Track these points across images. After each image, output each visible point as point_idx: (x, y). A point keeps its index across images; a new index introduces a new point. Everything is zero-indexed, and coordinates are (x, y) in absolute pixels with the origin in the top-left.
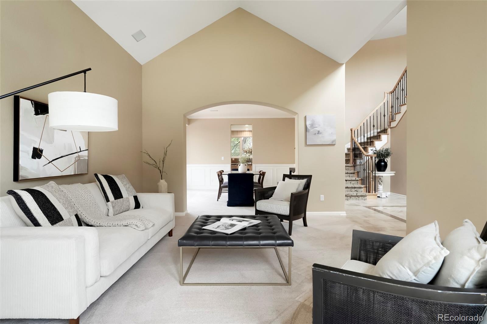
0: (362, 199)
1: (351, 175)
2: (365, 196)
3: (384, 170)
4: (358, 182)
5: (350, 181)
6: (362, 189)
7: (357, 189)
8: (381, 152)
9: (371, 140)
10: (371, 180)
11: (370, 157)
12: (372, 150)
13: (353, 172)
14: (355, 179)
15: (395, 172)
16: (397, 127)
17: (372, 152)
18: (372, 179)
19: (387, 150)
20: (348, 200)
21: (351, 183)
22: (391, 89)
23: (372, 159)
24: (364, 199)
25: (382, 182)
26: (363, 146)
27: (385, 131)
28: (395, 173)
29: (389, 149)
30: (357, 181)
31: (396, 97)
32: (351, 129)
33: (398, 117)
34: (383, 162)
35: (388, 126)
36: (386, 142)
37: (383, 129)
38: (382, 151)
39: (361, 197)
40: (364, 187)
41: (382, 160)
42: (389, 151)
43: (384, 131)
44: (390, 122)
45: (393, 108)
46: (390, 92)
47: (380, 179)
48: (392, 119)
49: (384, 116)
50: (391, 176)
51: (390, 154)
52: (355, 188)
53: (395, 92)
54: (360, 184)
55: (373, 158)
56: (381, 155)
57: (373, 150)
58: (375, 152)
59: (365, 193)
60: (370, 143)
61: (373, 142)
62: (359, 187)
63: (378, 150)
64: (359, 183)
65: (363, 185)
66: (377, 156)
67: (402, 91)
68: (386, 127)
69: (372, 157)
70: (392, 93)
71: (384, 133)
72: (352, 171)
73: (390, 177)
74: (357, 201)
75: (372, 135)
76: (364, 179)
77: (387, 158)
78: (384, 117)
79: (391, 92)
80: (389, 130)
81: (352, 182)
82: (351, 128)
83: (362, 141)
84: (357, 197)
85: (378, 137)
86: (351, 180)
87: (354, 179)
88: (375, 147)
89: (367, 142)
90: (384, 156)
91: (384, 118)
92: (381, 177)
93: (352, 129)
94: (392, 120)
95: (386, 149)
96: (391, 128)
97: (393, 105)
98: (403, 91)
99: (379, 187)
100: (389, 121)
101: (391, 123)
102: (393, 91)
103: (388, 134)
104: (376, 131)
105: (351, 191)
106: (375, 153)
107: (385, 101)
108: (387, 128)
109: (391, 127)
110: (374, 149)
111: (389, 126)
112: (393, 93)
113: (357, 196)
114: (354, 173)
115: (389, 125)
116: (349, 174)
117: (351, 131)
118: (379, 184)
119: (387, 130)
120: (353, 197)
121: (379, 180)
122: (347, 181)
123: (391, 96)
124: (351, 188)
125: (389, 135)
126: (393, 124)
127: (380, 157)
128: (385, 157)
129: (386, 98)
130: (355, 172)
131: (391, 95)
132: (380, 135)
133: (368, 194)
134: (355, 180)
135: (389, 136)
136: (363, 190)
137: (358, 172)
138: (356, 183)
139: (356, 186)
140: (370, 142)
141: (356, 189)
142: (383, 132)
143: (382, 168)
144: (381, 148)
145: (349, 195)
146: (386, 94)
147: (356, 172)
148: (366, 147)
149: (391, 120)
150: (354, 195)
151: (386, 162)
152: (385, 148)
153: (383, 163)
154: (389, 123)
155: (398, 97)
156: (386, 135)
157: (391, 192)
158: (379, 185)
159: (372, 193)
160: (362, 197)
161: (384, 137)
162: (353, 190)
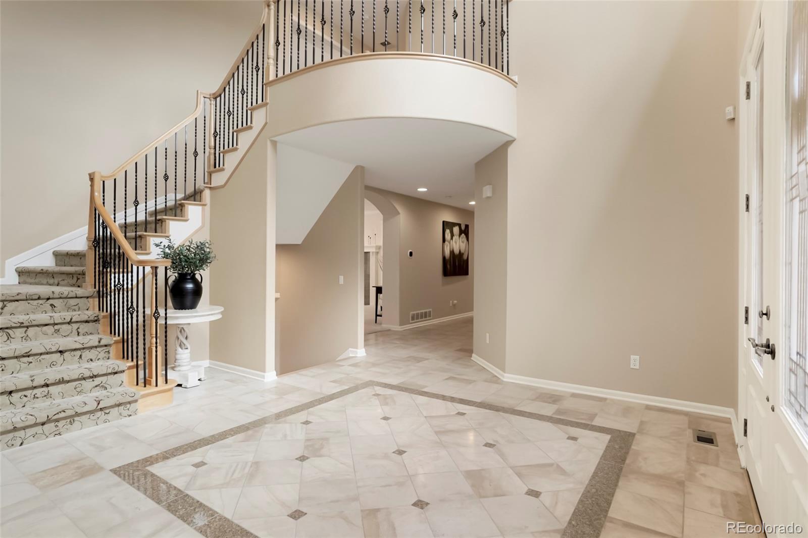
0: (120, 414)
1: (84, 328)
2: (130, 403)
3: (193, 306)
4: (109, 352)
5: (78, 353)
6: (124, 377)
7: (104, 379)
8: (185, 252)
9: (158, 217)
10: (151, 343)
11: (148, 269)
12: (157, 245)
13: (92, 318)
14: (96, 344)
15: (222, 309)
16: (225, 187)
17: (159, 250)
18: (154, 339)
19: (201, 247)
20: (60, 434)
21: (81, 356)
22: (215, 88)
23: (156, 276)
24: (126, 413)
25: (186, 338)
26: (134, 234)
27: (198, 197)
28: (222, 313)
29: (207, 245)
30: (106, 349)
31: (227, 110)
32: (90, 175)
33: (231, 161)
34: (190, 283)
35: (204, 183)
36: (200, 224)
37: (190, 190)
38: (189, 250)
39: (114, 411)
40: (130, 368)
41: (186, 274)
42: (208, 250)
43: (195, 196)
44: (210, 174)
45: (218, 136)
46: (210, 95)
47: (181, 331)
48: (216, 165)
49: (196, 154)
50: (211, 322)
51: (207, 258)
52: (93, 377)
53: (223, 96)
54: (117, 358)
55: (158, 270)
56: (186, 261)
57: (162, 244)
58: (167, 250)
59: (134, 389)
60: (153, 226)
61: (161, 221)
62: (110, 371)
63: (176, 247)
64: (112, 354)
65: (128, 359)
66: (173, 263)
67: (240, 95)
68: (200, 184)
69: (156, 268)
70: (215, 98)
71: (195, 201)
72: (91, 314)
73: (208, 324)
74: (102, 426)
75: (161, 206)
76: (130, 337)
77: (201, 271)
78: (196, 157)
79: (214, 94)
80: (207, 194)
81: (87, 354)
82: (90, 172)
83: (131, 219)
84: (99, 413)
85: (178, 211)
86: (81, 346)
87: (93, 340)
88: (168, 237)
89: (146, 222)
90: (195, 263)
91: (195, 160)
92: (185, 327)
93: (94, 173)
94: (215, 167)
95: (199, 244)
96: (210, 188)
97: (218, 130)
98: (243, 95)
99: (178, 357)
100: (206, 170)
101: (214, 176)
102: (218, 94)
103: (205, 205)
104: (171, 196)
105: (79, 393)
106: (166, 256)
107: (199, 113)
108: (202, 188)
109: (212, 186)
110: (165, 242)
111: (207, 183)
112: (218, 99)
113: (101, 409)
114: (96, 321)
115: (206, 181)
116: (75, 326)
117: (92, 180)
118: (180, 346)
119: (201, 192)
120: (84, 418)
121: (179, 333)
122: (66, 354)
123: (213, 107)
124: (78, 379)
125: (205, 207)
126: (218, 179)
127: (183, 268)
128: (198, 267)
129: (201, 107)
130: (100, 317)
131: (213, 102)
132: (182, 205)
133: (142, 391)
134: (96, 347)
135: (208, 208)
136: (127, 378)
137: (112, 317)
138: (102, 355)
139: (99, 366)
140: (156, 222)
141: (98, 381)
142: (193, 198)
143: (188, 300)
144: (185, 241)
145: (62, 415)
146: (202, 98)
147: (104, 317)
148: (140, 236)
149: (212, 168)
150: (86, 409)
151: (200, 280)
152: (197, 240)
153: (190, 286)
154: (206, 173)
155: (231, 110)
156: (200, 208)
157: (210, 359)
158: (179, 349)
159: (157, 386)
160: (121, 408)
161: (193, 211)
162: (89, 384)
